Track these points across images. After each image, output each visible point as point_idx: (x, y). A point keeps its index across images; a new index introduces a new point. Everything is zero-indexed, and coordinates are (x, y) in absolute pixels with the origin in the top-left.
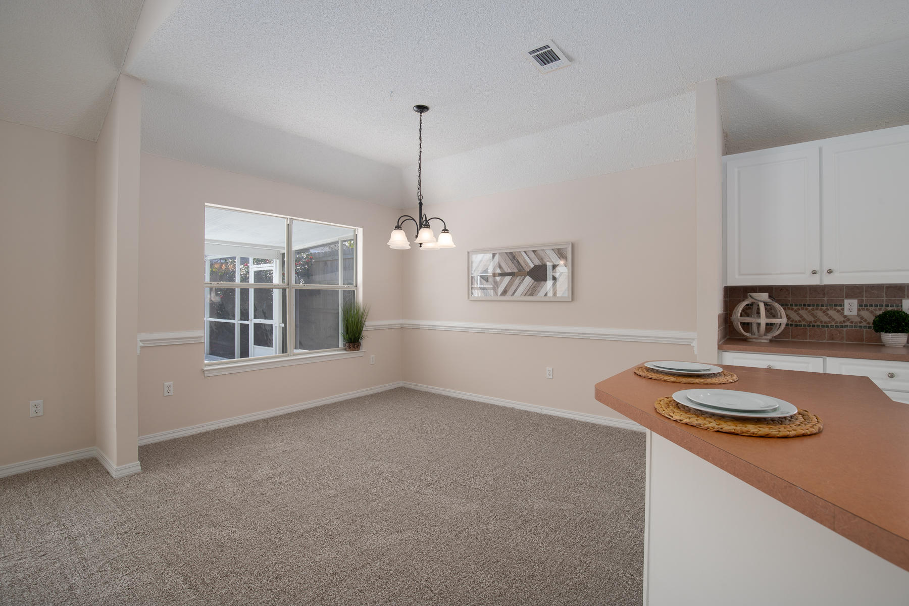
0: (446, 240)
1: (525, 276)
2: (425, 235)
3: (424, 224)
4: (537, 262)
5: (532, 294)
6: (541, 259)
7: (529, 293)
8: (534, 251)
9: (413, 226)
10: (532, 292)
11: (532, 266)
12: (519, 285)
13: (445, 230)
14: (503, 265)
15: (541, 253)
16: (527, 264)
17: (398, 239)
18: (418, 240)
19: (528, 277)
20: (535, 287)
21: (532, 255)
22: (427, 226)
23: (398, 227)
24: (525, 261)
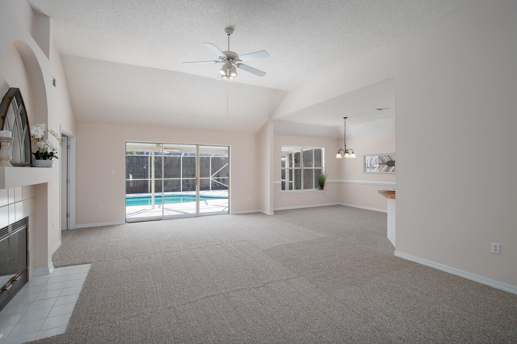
0: (353, 156)
1: (385, 165)
2: (347, 155)
3: (346, 152)
4: (389, 160)
5: (387, 171)
6: (391, 159)
7: (386, 171)
8: (388, 156)
9: (343, 152)
10: (387, 170)
11: (387, 161)
12: (382, 168)
13: (353, 153)
14: (377, 161)
15: (391, 157)
16: (385, 160)
17: (339, 156)
18: (345, 157)
19: (386, 165)
20: (388, 169)
21: (387, 157)
22: (347, 153)
23: (339, 153)
24: (385, 159)
